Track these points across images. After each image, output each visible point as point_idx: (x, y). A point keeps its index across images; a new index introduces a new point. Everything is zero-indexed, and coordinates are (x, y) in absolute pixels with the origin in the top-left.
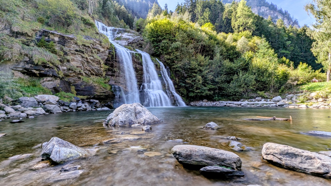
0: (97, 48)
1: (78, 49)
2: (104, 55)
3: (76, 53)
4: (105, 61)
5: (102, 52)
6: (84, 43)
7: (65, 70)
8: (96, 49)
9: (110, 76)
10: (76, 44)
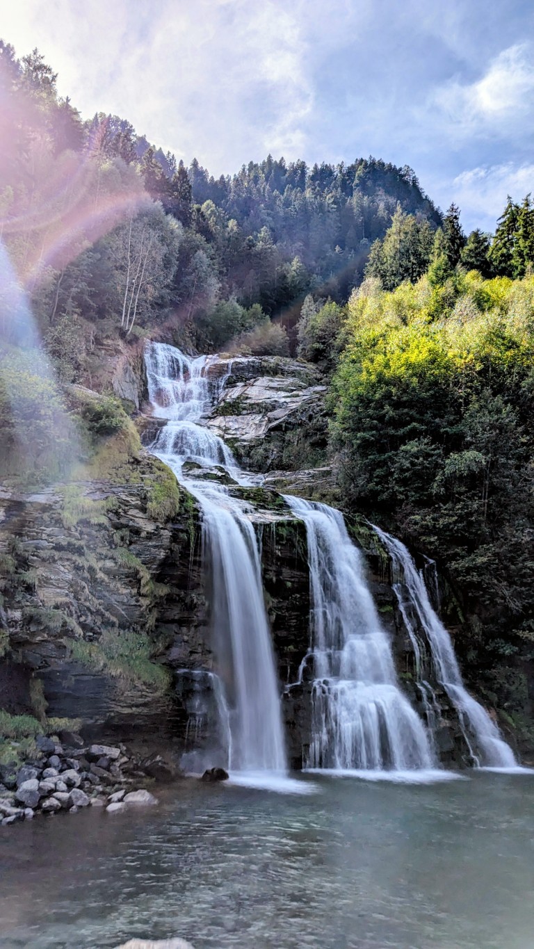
0: (131, 523)
1: (63, 540)
2: (155, 547)
3: (57, 555)
4: (156, 569)
5: (150, 536)
6: (85, 516)
7: (16, 622)
8: (127, 526)
9: (174, 627)
10: (58, 522)
